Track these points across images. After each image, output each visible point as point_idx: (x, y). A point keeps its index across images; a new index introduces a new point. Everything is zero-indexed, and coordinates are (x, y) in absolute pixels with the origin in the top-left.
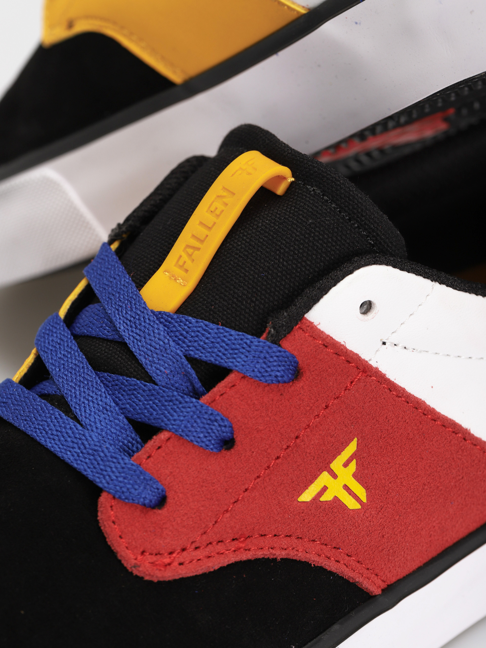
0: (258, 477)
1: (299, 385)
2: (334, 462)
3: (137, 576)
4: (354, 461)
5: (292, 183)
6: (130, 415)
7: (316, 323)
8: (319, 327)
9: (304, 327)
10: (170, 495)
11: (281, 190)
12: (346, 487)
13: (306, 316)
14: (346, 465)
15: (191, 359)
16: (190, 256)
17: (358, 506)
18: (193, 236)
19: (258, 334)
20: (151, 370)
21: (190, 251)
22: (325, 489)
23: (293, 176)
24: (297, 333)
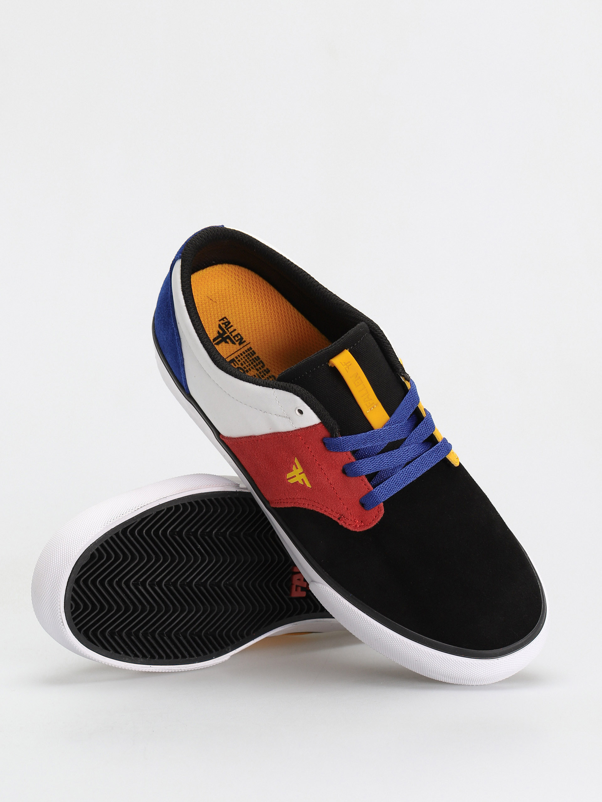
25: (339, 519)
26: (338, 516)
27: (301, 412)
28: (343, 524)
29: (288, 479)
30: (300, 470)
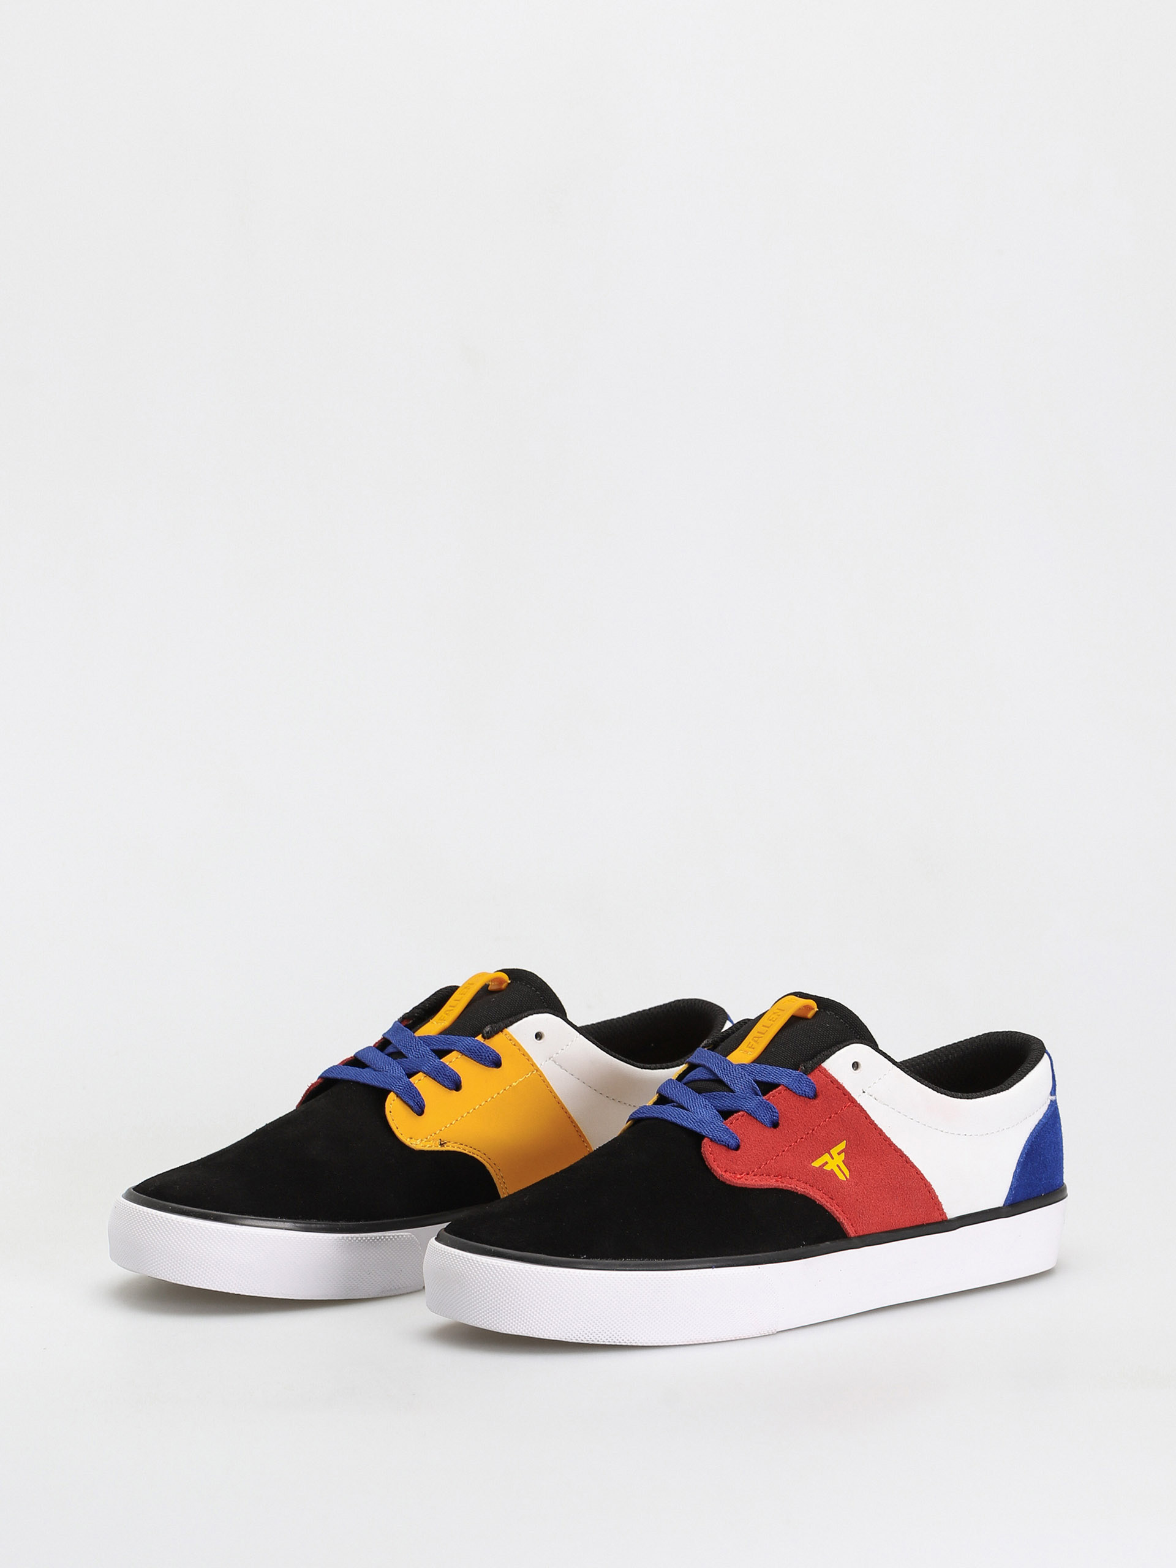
0: (791, 1146)
1: (816, 1101)
2: (832, 1150)
3: (722, 1181)
4: (844, 1153)
5: (817, 1011)
6: (719, 1109)
7: (827, 1069)
8: (829, 1071)
9: (820, 1069)
10: (742, 1144)
11: (810, 1015)
12: (838, 1166)
13: (822, 1064)
14: (839, 1154)
15: (757, 1082)
16: (755, 1041)
17: (845, 1179)
18: (758, 1032)
19: (797, 1069)
20: (732, 1088)
21: (756, 1039)
22: (827, 1163)
23: (818, 1008)
24: (816, 1072)
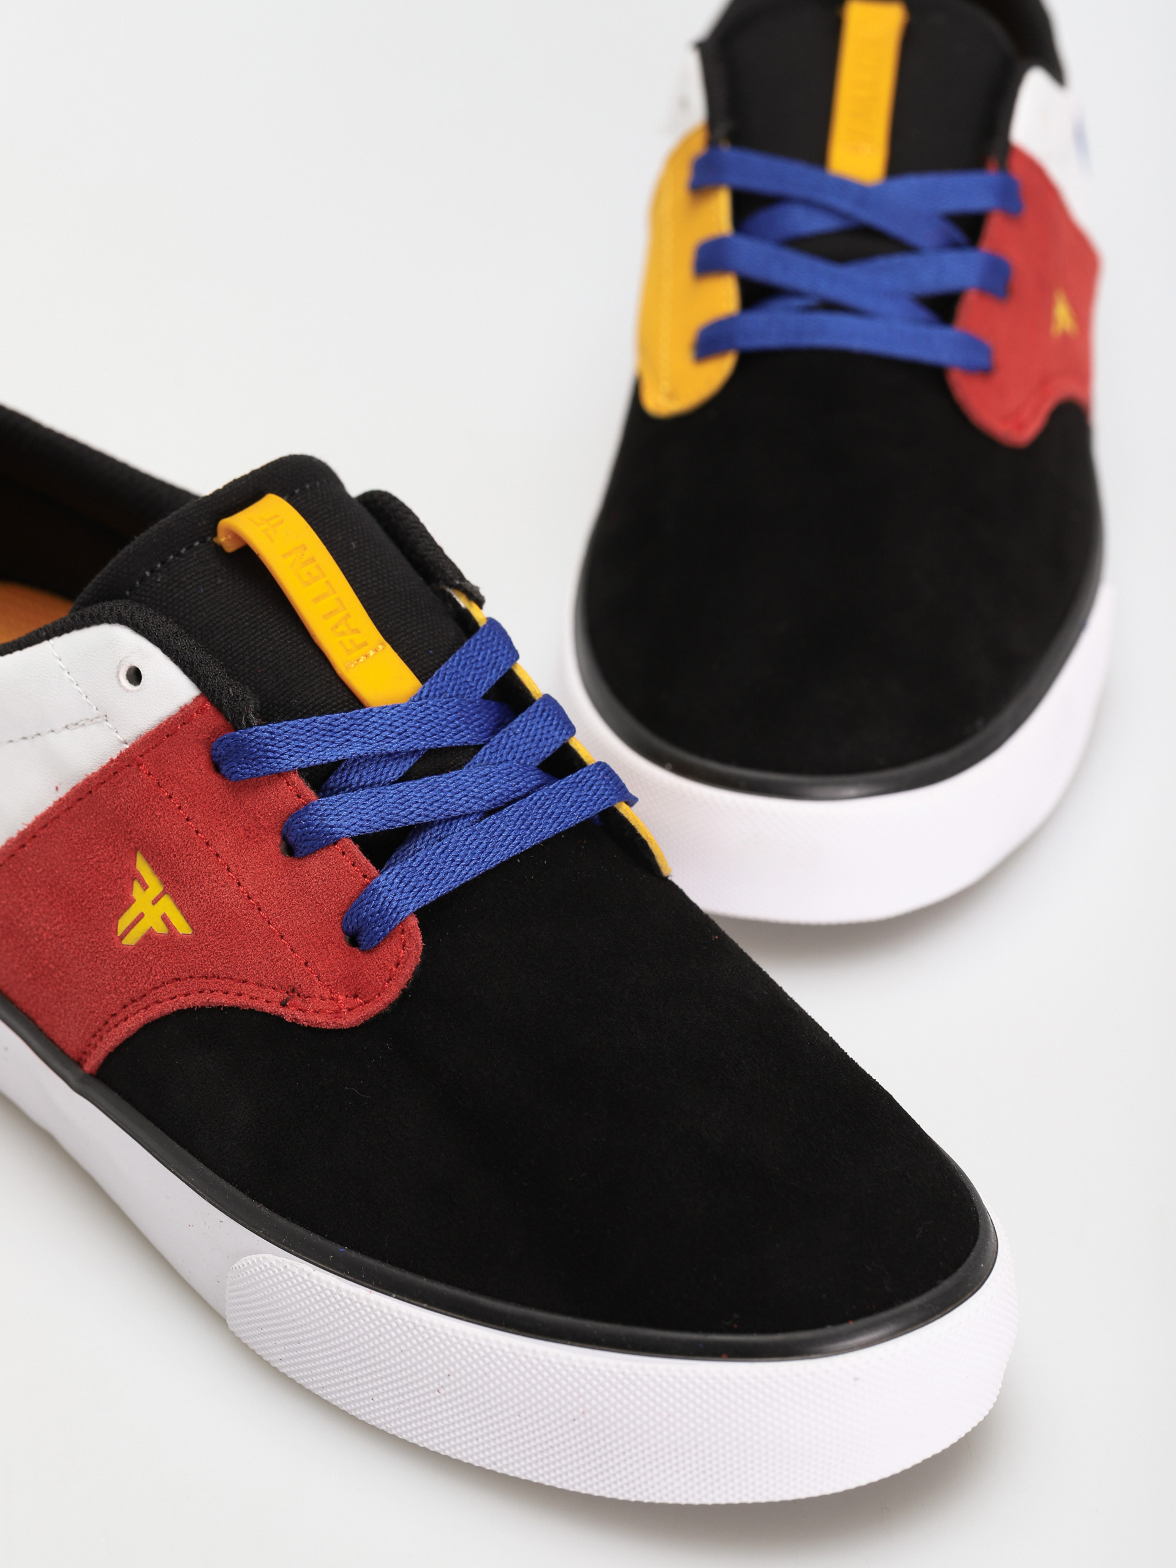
25: (284, 1004)
26: (280, 996)
27: (135, 676)
28: (299, 1016)
29: (122, 937)
30: (155, 886)
